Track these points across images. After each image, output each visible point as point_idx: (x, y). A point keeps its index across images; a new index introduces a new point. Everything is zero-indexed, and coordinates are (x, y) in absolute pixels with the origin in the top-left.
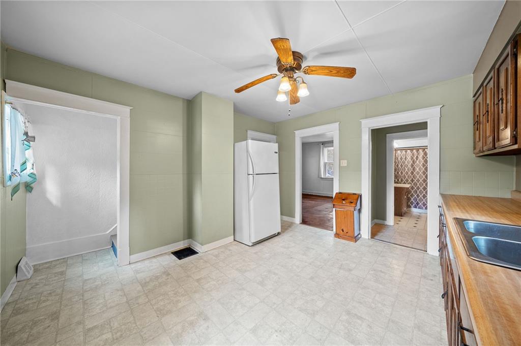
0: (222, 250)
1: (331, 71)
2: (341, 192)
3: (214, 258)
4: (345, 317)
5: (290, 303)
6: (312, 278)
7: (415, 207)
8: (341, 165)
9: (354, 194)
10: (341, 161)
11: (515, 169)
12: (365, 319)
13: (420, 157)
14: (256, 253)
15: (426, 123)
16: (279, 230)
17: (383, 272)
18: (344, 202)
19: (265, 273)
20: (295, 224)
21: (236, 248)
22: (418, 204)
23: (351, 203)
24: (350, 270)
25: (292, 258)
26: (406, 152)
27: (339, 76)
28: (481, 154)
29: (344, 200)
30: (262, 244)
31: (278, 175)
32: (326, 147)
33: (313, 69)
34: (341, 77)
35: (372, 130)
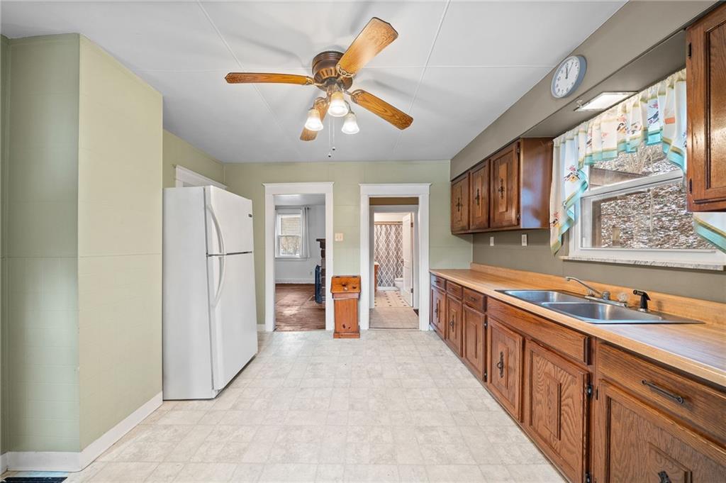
0: (144, 436)
1: (386, 111)
2: (337, 275)
3: (132, 465)
4: (421, 437)
5: (356, 462)
6: (352, 407)
7: (380, 285)
8: (336, 240)
9: (354, 277)
10: (336, 235)
11: (472, 245)
12: (436, 427)
13: (383, 233)
14: (234, 408)
15: (417, 198)
16: (254, 351)
17: (408, 364)
18: (346, 289)
19: (281, 437)
20: (267, 333)
21: (177, 416)
22: (382, 282)
23: (354, 288)
24: (381, 375)
25: (302, 389)
26: (381, 226)
27: (389, 121)
28: (463, 232)
29: (344, 286)
30: (234, 385)
31: (253, 254)
32: (279, 214)
33: (366, 97)
34: (393, 124)
35: (370, 198)
